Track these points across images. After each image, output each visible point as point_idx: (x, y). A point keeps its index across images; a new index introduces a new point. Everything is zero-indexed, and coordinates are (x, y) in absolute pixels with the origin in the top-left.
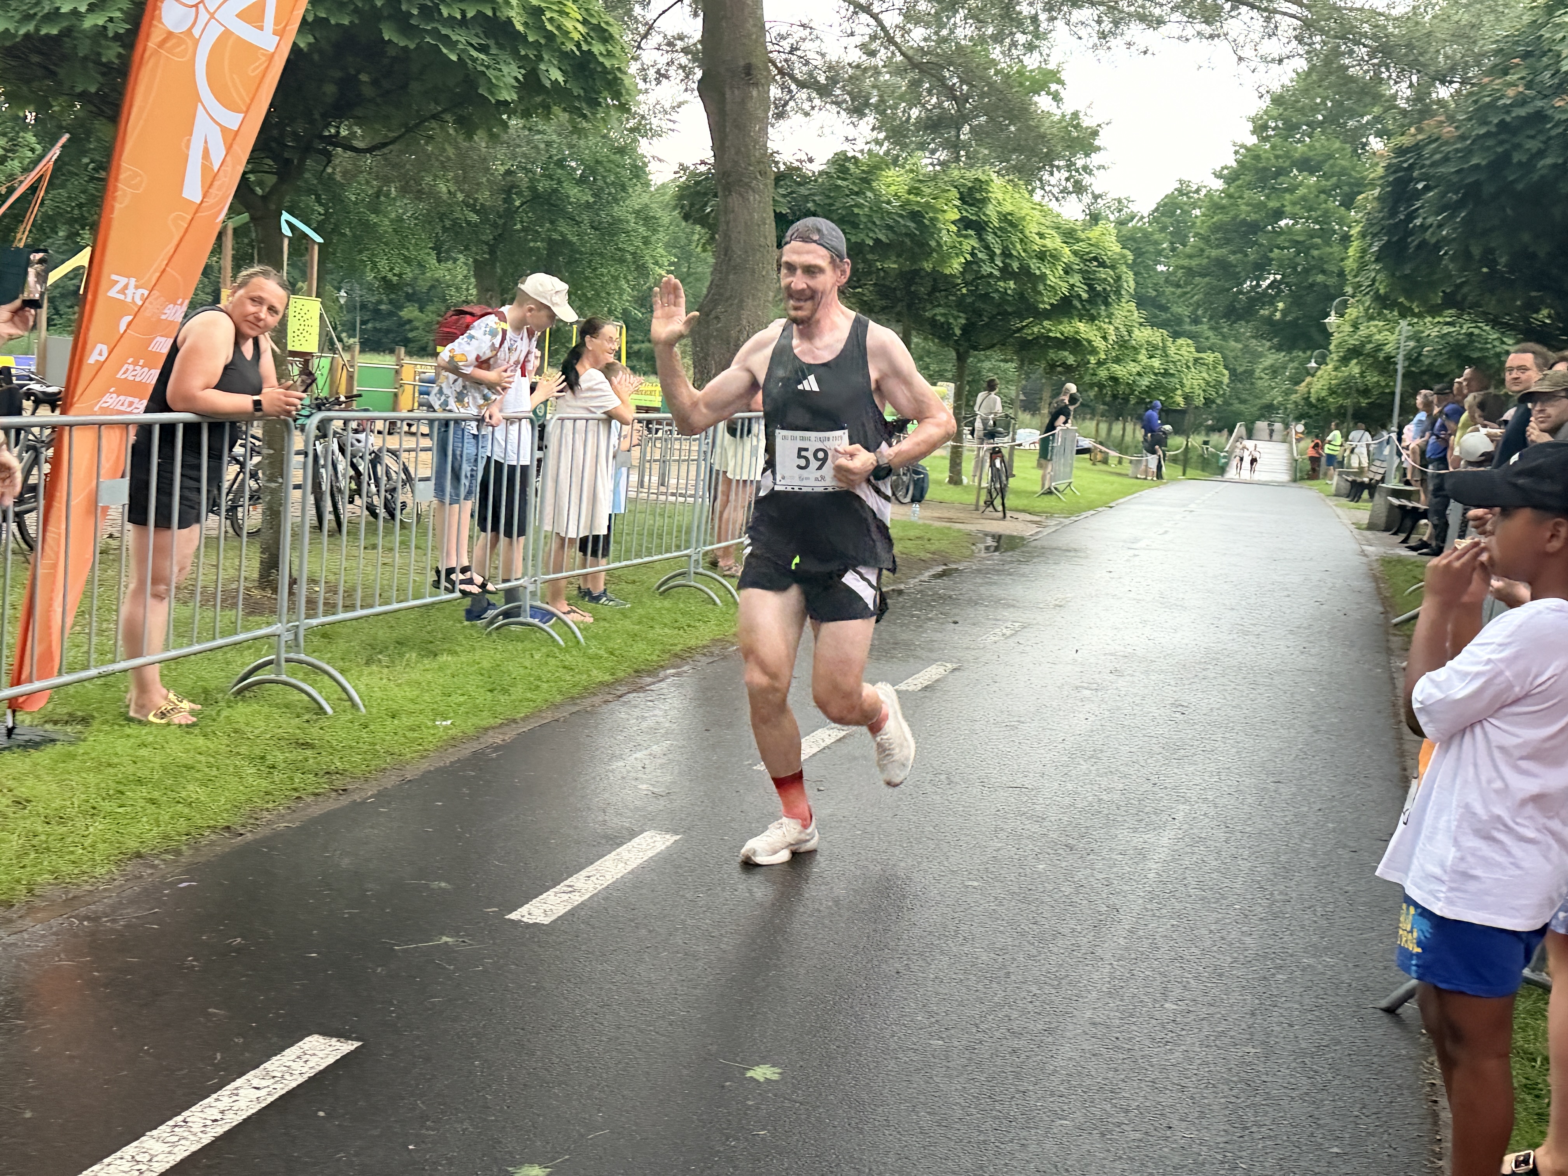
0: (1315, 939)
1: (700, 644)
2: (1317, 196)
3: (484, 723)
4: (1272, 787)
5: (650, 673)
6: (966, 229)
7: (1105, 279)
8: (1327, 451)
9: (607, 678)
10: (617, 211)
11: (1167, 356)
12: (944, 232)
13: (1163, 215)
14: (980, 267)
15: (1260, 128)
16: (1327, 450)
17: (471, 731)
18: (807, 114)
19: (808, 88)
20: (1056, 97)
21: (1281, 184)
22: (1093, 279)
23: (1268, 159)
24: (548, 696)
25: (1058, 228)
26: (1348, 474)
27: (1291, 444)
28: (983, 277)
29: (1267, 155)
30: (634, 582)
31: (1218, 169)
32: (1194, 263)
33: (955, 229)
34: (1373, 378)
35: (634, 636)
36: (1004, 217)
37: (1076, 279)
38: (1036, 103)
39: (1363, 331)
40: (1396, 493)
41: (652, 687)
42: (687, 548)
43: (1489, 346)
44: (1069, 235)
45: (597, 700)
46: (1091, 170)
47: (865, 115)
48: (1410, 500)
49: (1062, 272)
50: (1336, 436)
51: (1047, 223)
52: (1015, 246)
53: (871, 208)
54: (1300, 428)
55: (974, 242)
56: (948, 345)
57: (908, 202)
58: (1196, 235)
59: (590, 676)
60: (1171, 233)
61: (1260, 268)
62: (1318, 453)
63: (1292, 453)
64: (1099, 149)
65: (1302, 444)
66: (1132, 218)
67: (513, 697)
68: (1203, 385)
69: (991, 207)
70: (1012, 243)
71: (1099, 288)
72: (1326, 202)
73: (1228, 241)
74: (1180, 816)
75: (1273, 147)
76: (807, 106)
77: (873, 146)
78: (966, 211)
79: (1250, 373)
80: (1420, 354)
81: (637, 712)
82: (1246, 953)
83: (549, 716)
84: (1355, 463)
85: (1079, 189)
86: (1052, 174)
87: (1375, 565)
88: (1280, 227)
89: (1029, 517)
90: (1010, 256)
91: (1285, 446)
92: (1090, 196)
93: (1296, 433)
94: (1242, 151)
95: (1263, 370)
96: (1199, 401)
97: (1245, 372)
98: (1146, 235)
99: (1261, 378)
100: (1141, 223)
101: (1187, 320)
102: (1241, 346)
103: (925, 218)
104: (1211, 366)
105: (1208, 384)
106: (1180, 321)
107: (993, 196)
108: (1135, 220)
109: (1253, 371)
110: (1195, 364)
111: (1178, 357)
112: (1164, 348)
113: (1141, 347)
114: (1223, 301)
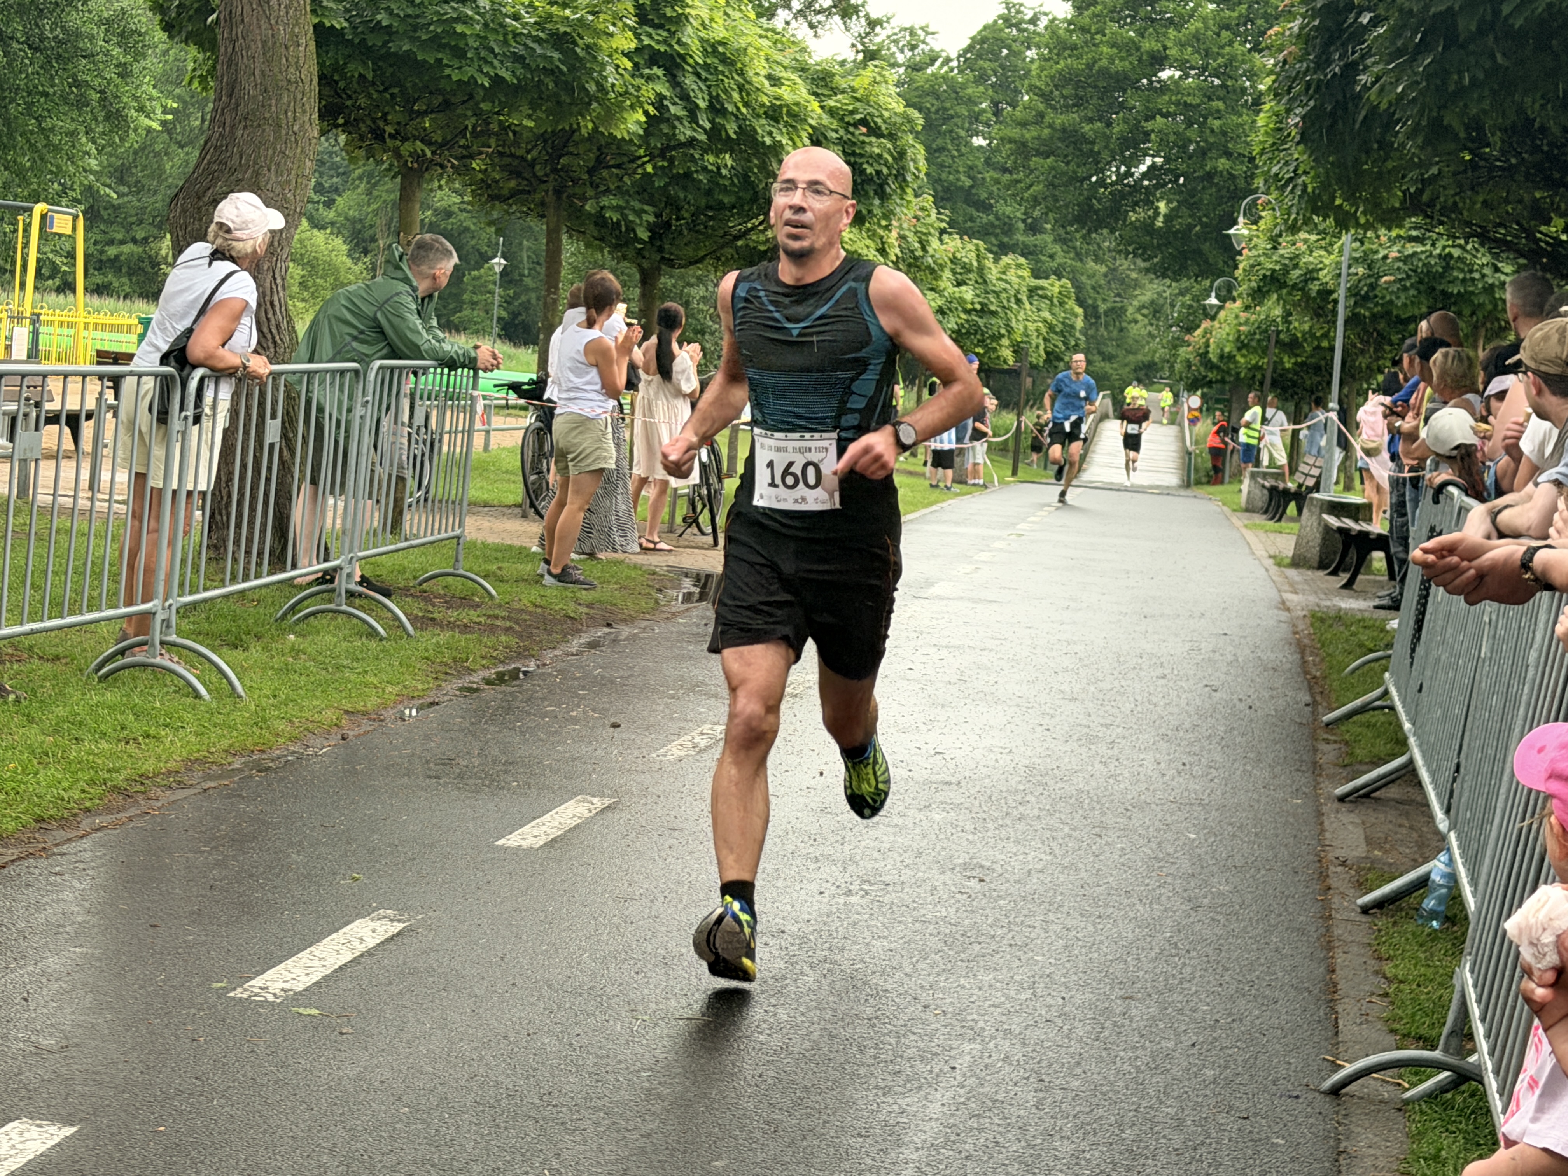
1: (163, 767)
5: (64, 822)
6: (648, 65)
7: (880, 156)
10: (74, 19)
11: (985, 282)
12: (610, 69)
13: (980, 56)
14: (674, 127)
22: (861, 156)
25: (803, 70)
28: (679, 146)
30: (57, 658)
32: (1030, 134)
33: (629, 65)
34: (1302, 324)
35: (43, 757)
36: (712, 48)
39: (1286, 249)
40: (1337, 509)
41: (64, 848)
44: (821, 82)
48: (1355, 520)
51: (786, 62)
52: (730, 97)
53: (485, 25)
54: (1195, 401)
55: (663, 88)
56: (624, 258)
57: (549, 17)
58: (1032, 89)
60: (993, 86)
61: (1133, 145)
63: (1183, 442)
66: (933, 61)
68: (1044, 330)
69: (689, 30)
70: (725, 91)
71: (869, 170)
73: (1081, 102)
74: (963, 1063)
78: (650, 36)
79: (1117, 313)
80: (1372, 288)
81: (28, 895)
87: (1301, 626)
88: (1161, 82)
90: (723, 112)
92: (863, 21)
93: (1190, 409)
95: (1139, 309)
96: (1038, 357)
97: (1112, 310)
98: (955, 89)
99: (1136, 322)
100: (946, 68)
101: (1021, 226)
102: (1103, 269)
103: (577, 45)
104: (1055, 301)
105: (1051, 328)
106: (1008, 227)
107: (693, 12)
108: (938, 63)
109: (1123, 310)
110: (1030, 297)
111: (1004, 285)
112: (981, 270)
113: (942, 267)
114: (1075, 196)
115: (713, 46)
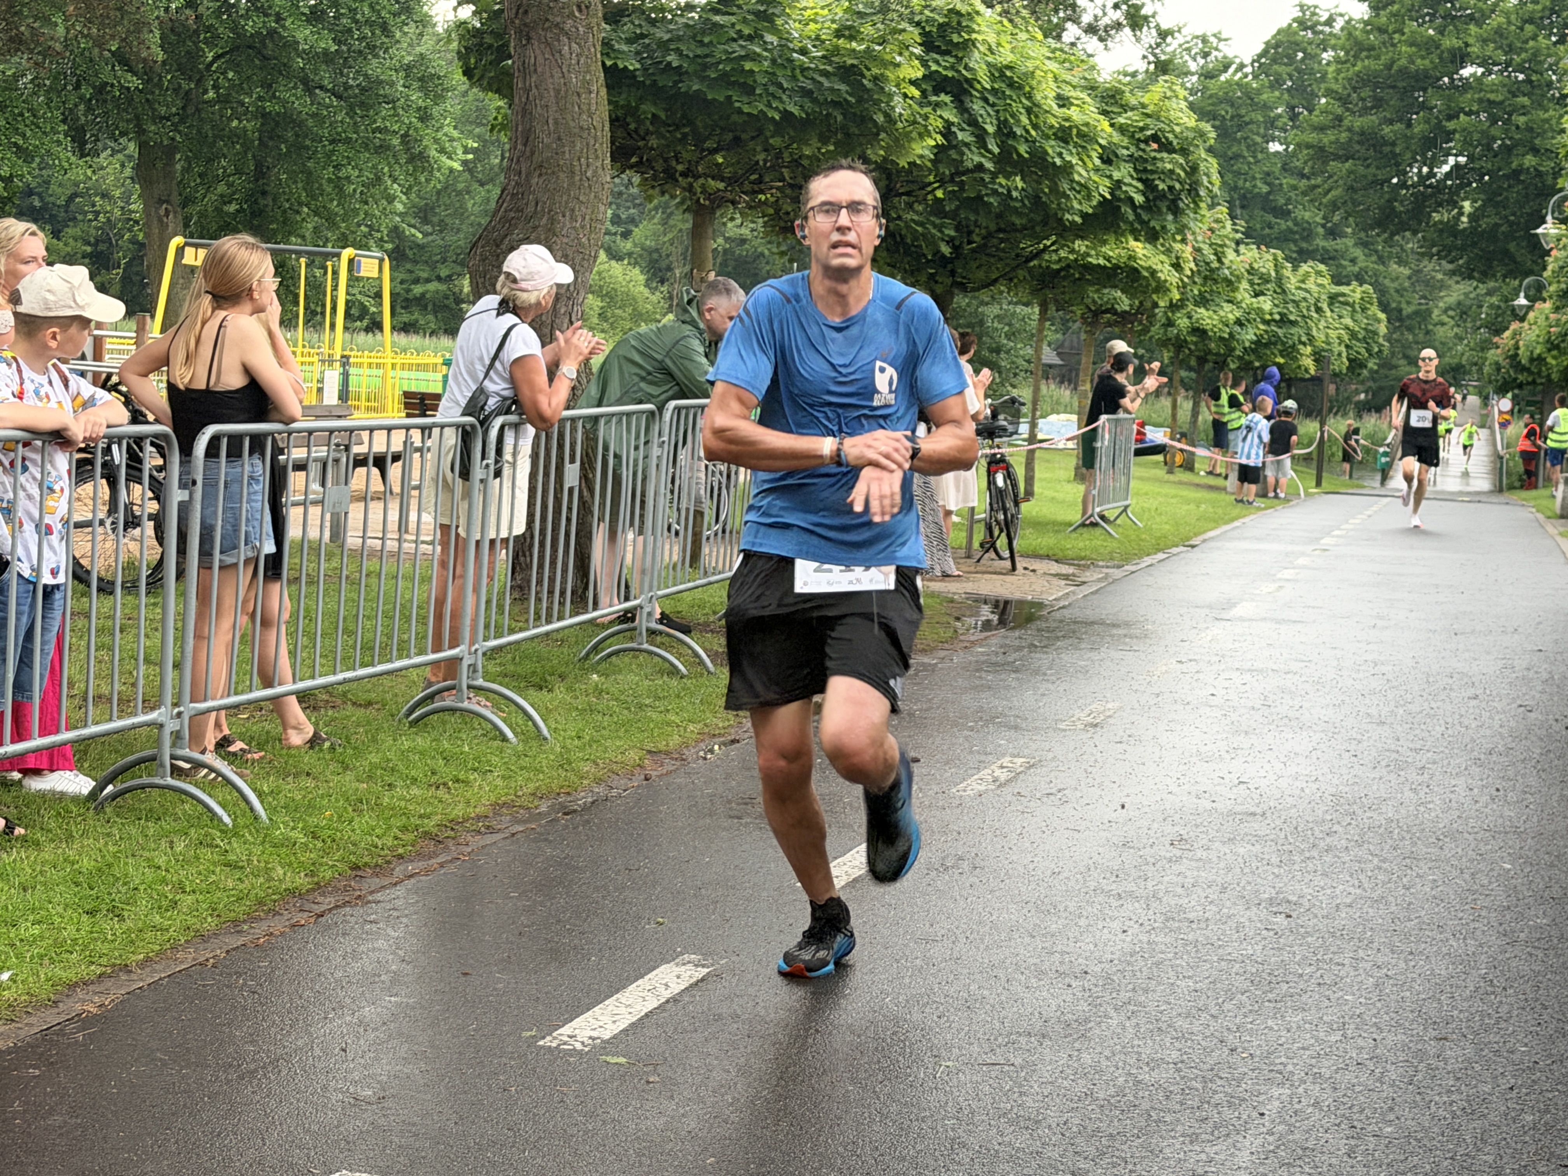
1: (472, 812)
3: (70, 975)
5: (378, 870)
6: (936, 93)
7: (1172, 172)
9: (301, 881)
10: (374, 67)
11: (1284, 291)
12: (898, 99)
13: (1274, 61)
14: (962, 154)
17: (44, 992)
22: (1153, 172)
24: (191, 921)
25: (1092, 88)
27: (1493, 433)
28: (968, 171)
30: (369, 704)
32: (1328, 138)
33: (916, 93)
35: (358, 804)
36: (1000, 73)
37: (1123, 172)
41: (378, 896)
44: (1111, 99)
45: (278, 925)
49: (1098, 162)
51: (1075, 81)
52: (1018, 121)
53: (774, 62)
54: (1506, 404)
55: (951, 115)
57: (836, 51)
58: (1329, 93)
59: (270, 879)
60: (1289, 90)
61: (1435, 145)
62: (1534, 444)
63: (1494, 445)
65: (1511, 430)
66: (1226, 68)
67: (129, 923)
68: (1346, 338)
69: (976, 55)
70: (1013, 116)
71: (1162, 186)
73: (1380, 103)
78: (937, 62)
79: (1423, 315)
81: (347, 945)
83: (187, 958)
88: (1463, 79)
89: (1055, 568)
90: (1012, 135)
92: (1154, 32)
93: (1501, 412)
95: (1445, 311)
96: (1340, 364)
97: (1417, 313)
98: (1249, 95)
99: (1443, 324)
100: (1239, 75)
101: (1321, 230)
102: (1407, 272)
103: (863, 76)
104: (1357, 307)
105: (1353, 335)
106: (1307, 233)
107: (980, 38)
108: (1231, 70)
109: (1429, 312)
110: (1330, 304)
111: (1303, 294)
112: (1279, 280)
113: (1239, 278)
114: (1374, 200)
115: (1001, 71)
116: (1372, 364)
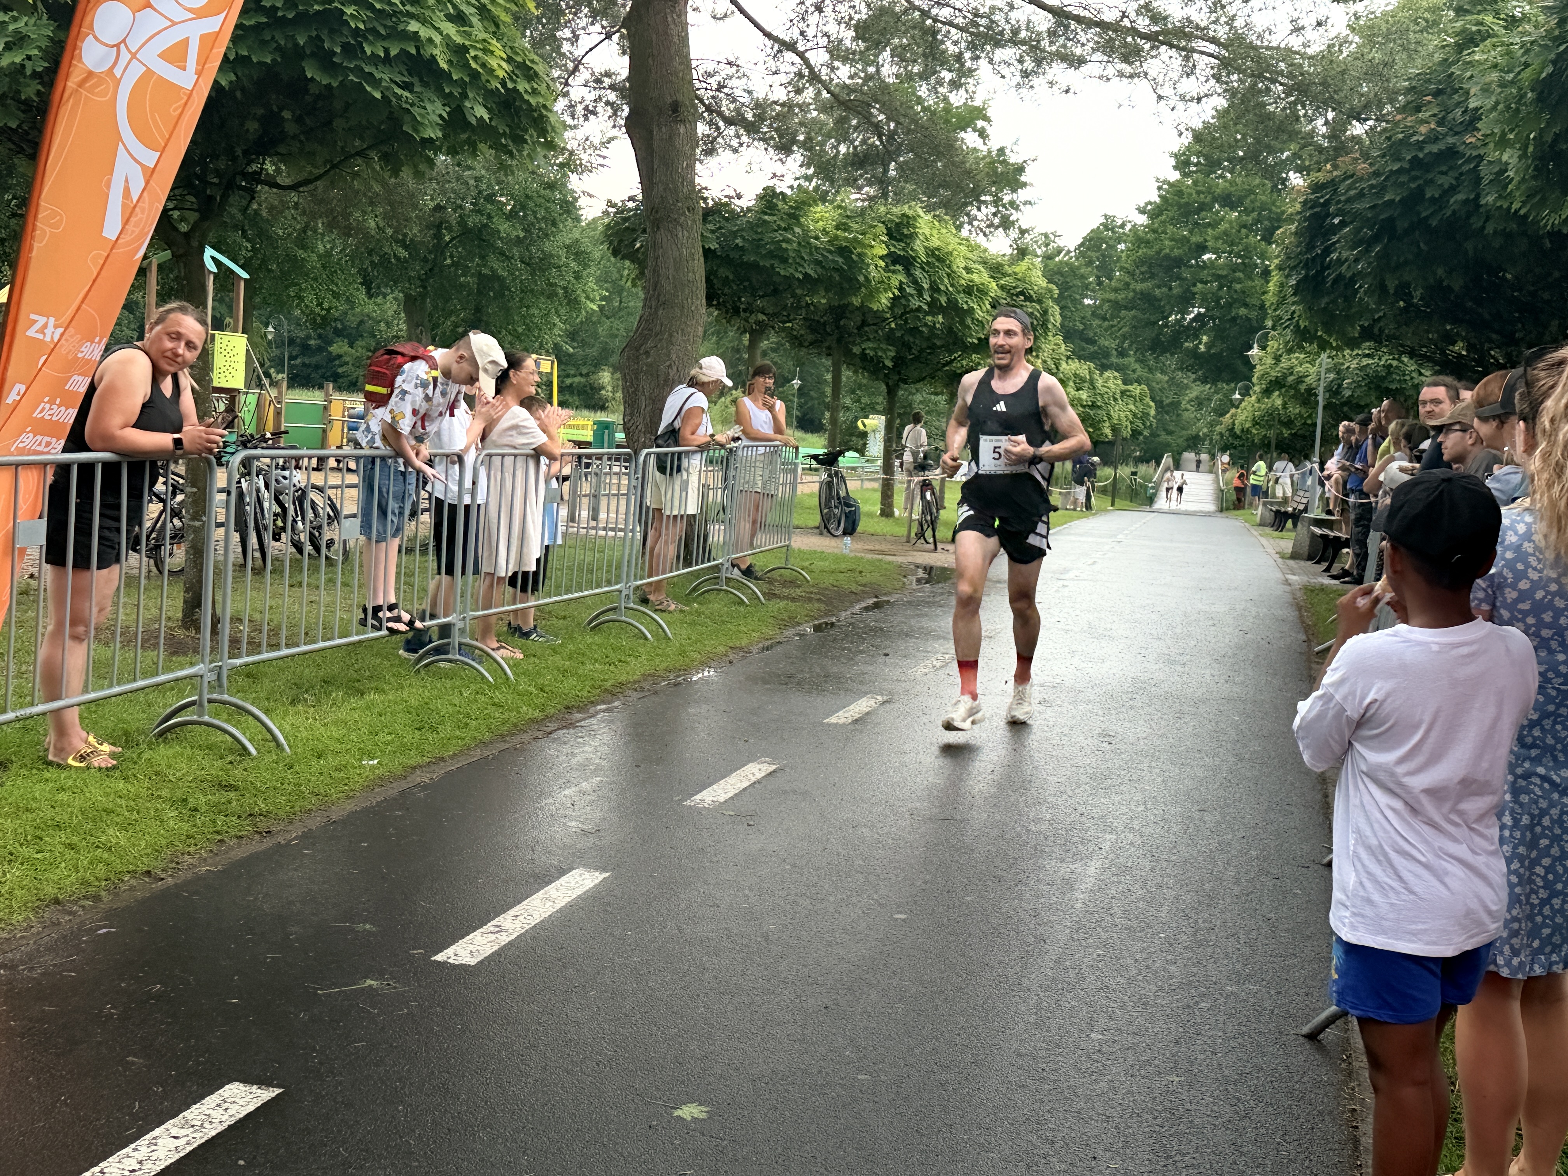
0: (1238, 966)
1: (631, 679)
2: (1239, 231)
3: (412, 762)
4: (1197, 815)
5: (580, 709)
6: (894, 264)
8: (1252, 482)
9: (537, 714)
10: (548, 247)
11: (1094, 388)
12: (872, 267)
13: (1088, 249)
14: (909, 301)
15: (1182, 163)
16: (1253, 480)
17: (398, 771)
18: (735, 151)
19: (736, 125)
20: (982, 134)
21: (1204, 219)
23: (1190, 194)
24: (477, 734)
25: (985, 263)
26: (1272, 504)
28: (912, 311)
29: (1189, 190)
30: (565, 618)
31: (1142, 205)
32: (1120, 297)
33: (883, 264)
34: (1295, 409)
35: (565, 672)
38: (963, 139)
39: (1284, 364)
40: (1319, 523)
41: (582, 723)
42: (617, 583)
43: (1408, 378)
44: (996, 269)
45: (527, 737)
46: (1018, 206)
47: (792, 152)
48: (1332, 530)
50: (1261, 466)
51: (975, 258)
52: (942, 281)
53: (799, 243)
55: (902, 278)
56: (877, 379)
57: (836, 237)
58: (1122, 269)
59: (519, 713)
60: (1097, 267)
61: (1185, 301)
63: (1218, 484)
64: (1024, 185)
65: (1228, 475)
66: (1059, 253)
67: (441, 735)
68: (1130, 417)
69: (918, 242)
70: (939, 278)
72: (1247, 237)
73: (1153, 276)
74: (1106, 846)
75: (1195, 183)
76: (735, 143)
77: (802, 182)
78: (894, 246)
79: (1176, 405)
80: (1340, 386)
81: (568, 749)
82: (1171, 982)
83: (477, 754)
84: (1279, 493)
85: (1006, 224)
86: (979, 209)
87: (1299, 594)
88: (1204, 262)
90: (938, 290)
91: (1211, 477)
92: (1017, 231)
94: (1165, 186)
95: (1189, 402)
96: (1127, 433)
97: (1172, 403)
98: (1073, 269)
99: (1187, 410)
100: (1067, 257)
101: (1114, 352)
102: (1167, 378)
103: (853, 253)
104: (1137, 398)
105: (1135, 415)
106: (1107, 354)
107: (920, 231)
108: (1063, 254)
109: (1179, 403)
110: (1121, 397)
111: (1106, 390)
112: (1092, 382)
113: (1068, 379)
114: (1149, 334)
115: (933, 251)
116: (1146, 433)
